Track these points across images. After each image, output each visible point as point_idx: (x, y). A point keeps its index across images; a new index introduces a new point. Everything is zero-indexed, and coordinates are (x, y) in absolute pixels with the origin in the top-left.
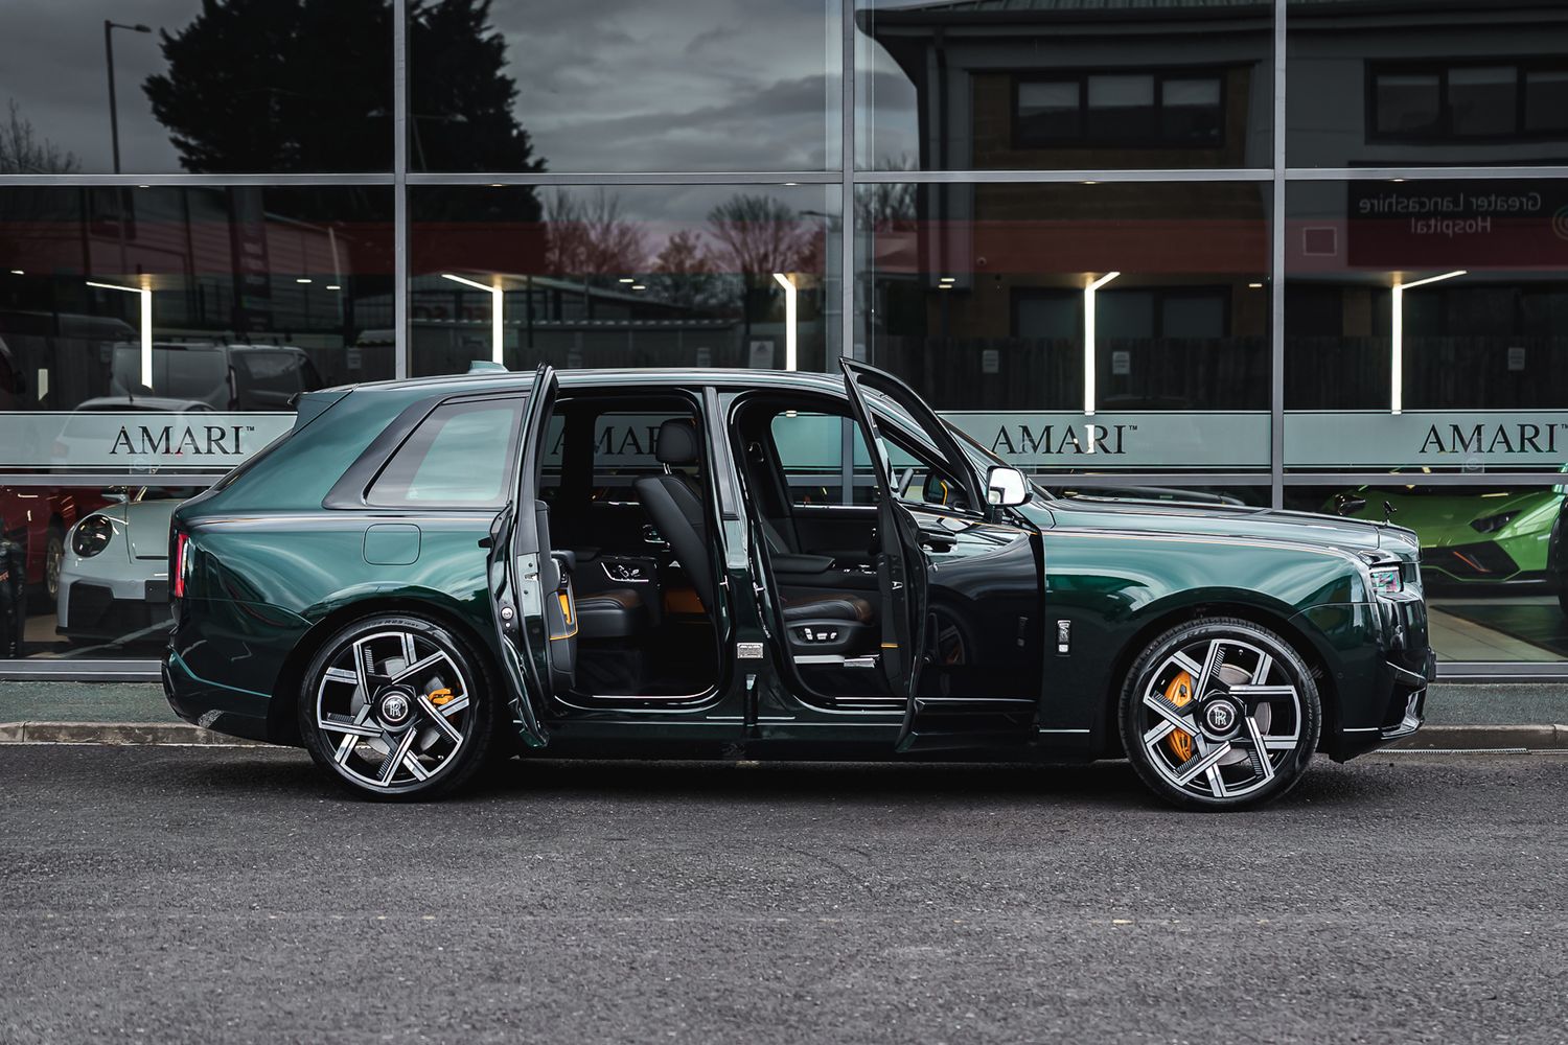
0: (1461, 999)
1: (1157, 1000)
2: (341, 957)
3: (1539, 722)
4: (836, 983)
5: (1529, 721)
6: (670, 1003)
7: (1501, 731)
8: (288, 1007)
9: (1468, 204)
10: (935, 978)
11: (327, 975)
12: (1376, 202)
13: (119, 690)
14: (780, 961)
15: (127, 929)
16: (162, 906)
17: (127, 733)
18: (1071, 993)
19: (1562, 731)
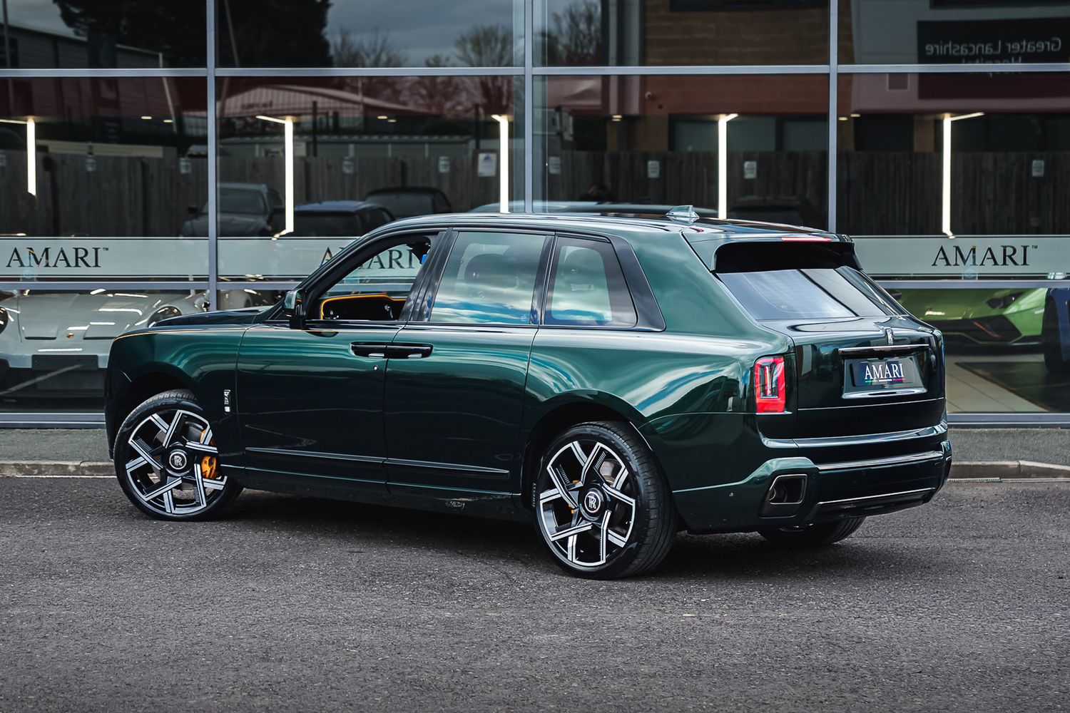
0: (898, 673)
1: (700, 672)
2: (164, 643)
3: (1010, 459)
4: (490, 661)
5: (1003, 458)
6: (379, 676)
7: (982, 466)
8: (127, 680)
9: (1004, 48)
10: (557, 658)
11: (155, 657)
12: (937, 47)
13: (15, 435)
14: (456, 645)
15: (22, 622)
16: (46, 605)
17: (20, 468)
18: (645, 669)
19: (1024, 466)
